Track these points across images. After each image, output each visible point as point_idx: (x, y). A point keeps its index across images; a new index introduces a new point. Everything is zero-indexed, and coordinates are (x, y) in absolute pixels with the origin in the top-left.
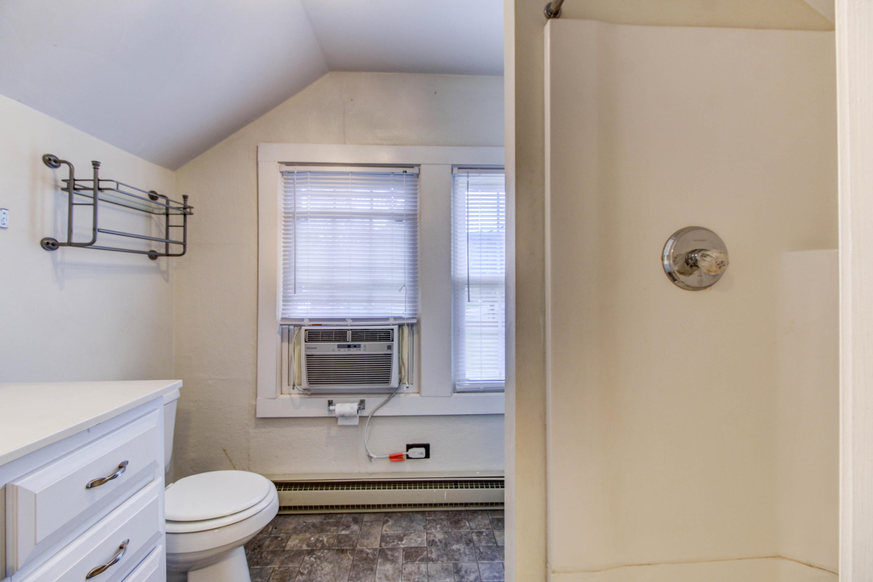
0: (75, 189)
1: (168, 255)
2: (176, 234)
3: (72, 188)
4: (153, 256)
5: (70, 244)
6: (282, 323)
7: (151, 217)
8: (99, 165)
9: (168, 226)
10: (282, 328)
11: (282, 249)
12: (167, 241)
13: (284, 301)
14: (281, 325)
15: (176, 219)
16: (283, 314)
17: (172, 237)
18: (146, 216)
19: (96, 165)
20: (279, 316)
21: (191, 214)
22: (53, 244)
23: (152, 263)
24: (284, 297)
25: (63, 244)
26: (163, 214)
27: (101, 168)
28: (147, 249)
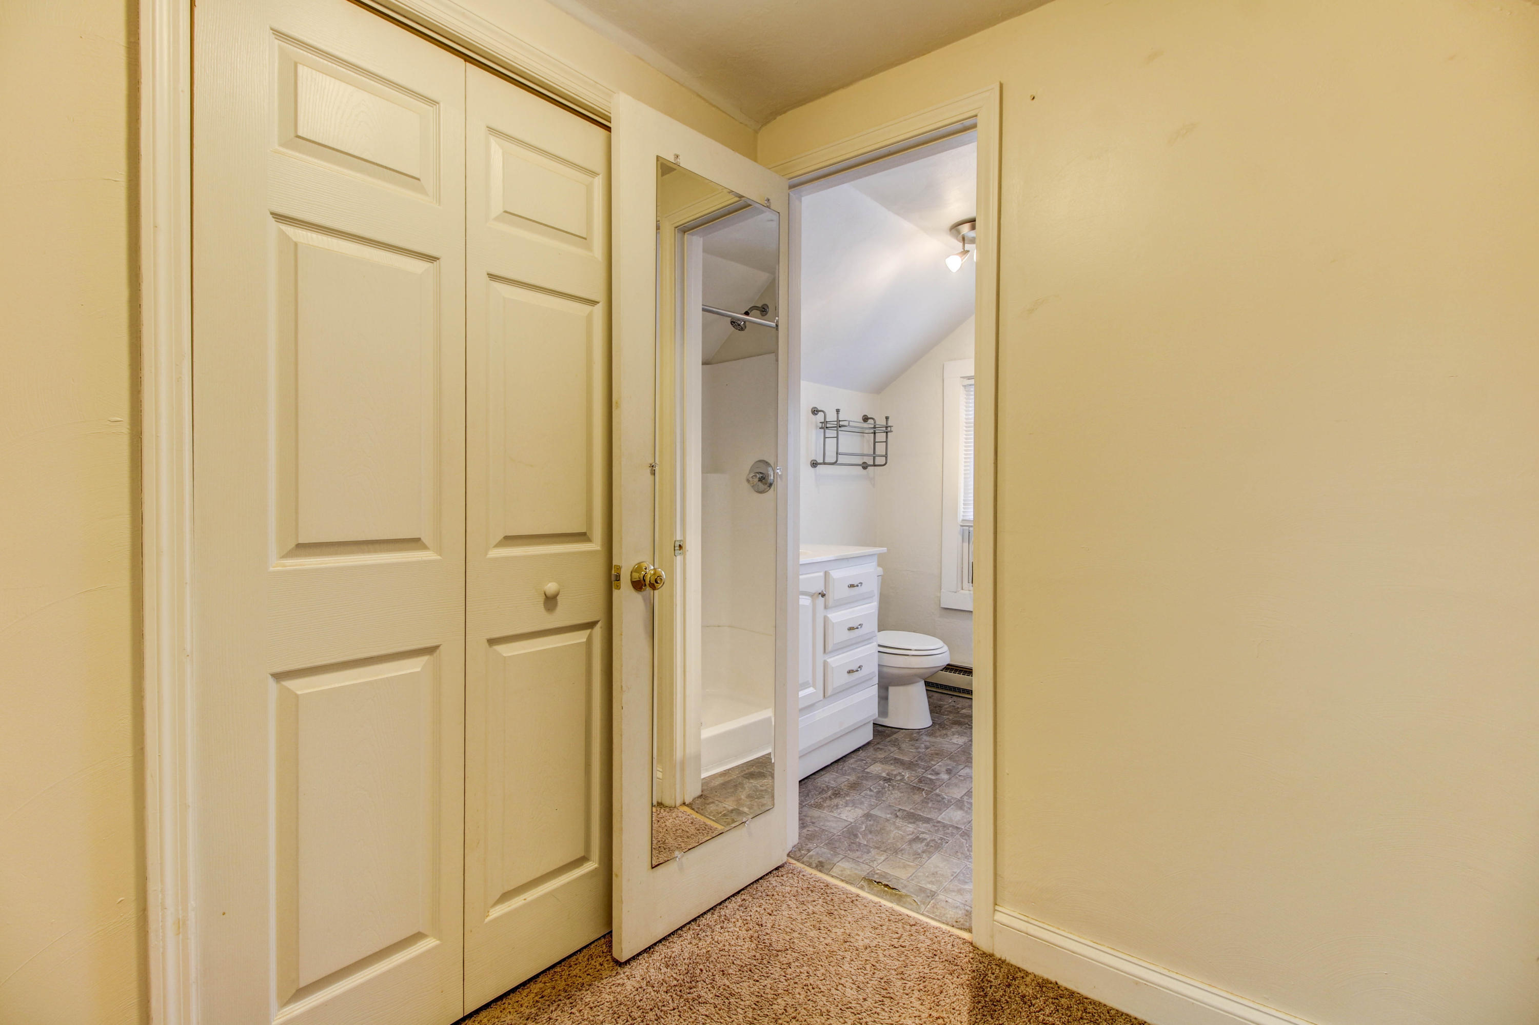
0: (827, 428)
1: (875, 465)
2: (880, 449)
3: (825, 428)
4: (865, 466)
5: (824, 463)
6: (962, 524)
7: (864, 436)
8: (839, 411)
9: (875, 442)
10: (963, 530)
11: (964, 460)
12: (874, 455)
13: (964, 504)
14: (962, 526)
15: (881, 437)
16: (963, 516)
17: (878, 452)
18: (861, 436)
19: (838, 411)
20: (960, 518)
21: (891, 431)
22: (816, 464)
23: (864, 472)
24: (964, 500)
25: (820, 464)
26: (872, 433)
27: (840, 413)
28: (861, 462)
